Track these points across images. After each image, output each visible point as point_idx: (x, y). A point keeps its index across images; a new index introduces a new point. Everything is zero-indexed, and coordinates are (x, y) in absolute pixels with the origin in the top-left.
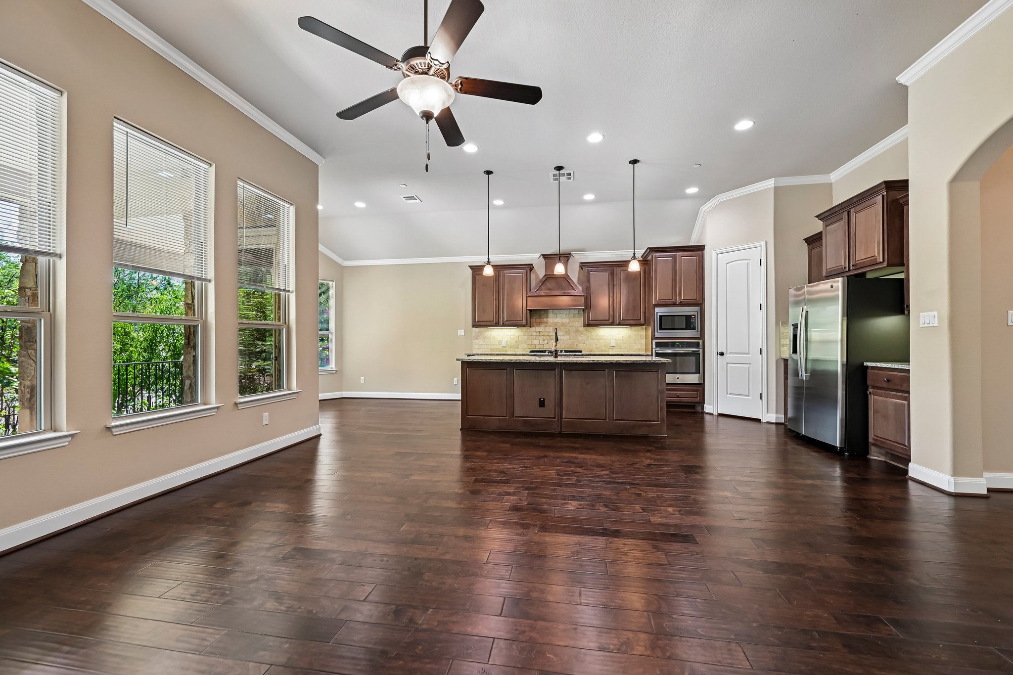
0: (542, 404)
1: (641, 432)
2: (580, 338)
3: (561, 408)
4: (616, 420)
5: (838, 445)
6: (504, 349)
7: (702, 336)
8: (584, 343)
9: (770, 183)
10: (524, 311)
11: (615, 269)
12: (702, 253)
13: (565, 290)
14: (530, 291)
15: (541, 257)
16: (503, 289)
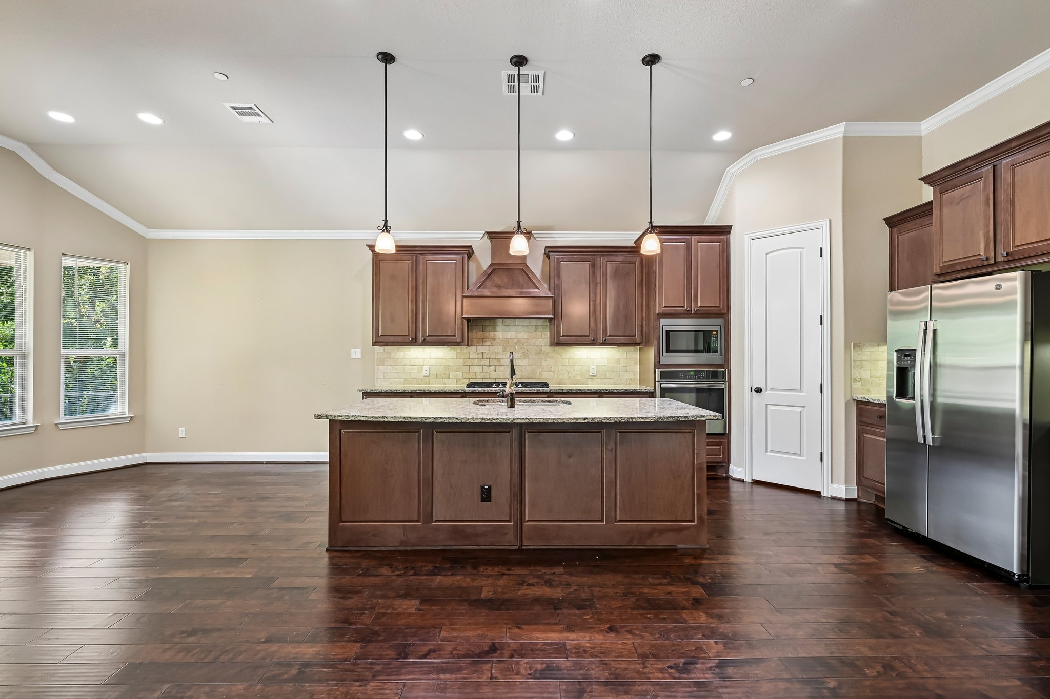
0: (486, 495)
1: (662, 542)
2: (544, 363)
3: (522, 502)
4: (620, 521)
5: (1015, 570)
6: (427, 379)
7: (726, 363)
8: (551, 371)
9: (837, 131)
10: (459, 321)
11: (598, 259)
12: (727, 239)
13: (522, 287)
14: (468, 288)
15: (486, 237)
16: (425, 284)
